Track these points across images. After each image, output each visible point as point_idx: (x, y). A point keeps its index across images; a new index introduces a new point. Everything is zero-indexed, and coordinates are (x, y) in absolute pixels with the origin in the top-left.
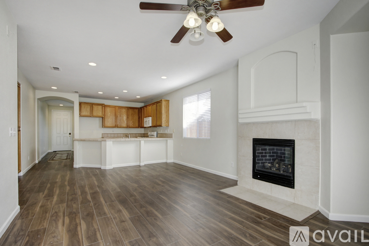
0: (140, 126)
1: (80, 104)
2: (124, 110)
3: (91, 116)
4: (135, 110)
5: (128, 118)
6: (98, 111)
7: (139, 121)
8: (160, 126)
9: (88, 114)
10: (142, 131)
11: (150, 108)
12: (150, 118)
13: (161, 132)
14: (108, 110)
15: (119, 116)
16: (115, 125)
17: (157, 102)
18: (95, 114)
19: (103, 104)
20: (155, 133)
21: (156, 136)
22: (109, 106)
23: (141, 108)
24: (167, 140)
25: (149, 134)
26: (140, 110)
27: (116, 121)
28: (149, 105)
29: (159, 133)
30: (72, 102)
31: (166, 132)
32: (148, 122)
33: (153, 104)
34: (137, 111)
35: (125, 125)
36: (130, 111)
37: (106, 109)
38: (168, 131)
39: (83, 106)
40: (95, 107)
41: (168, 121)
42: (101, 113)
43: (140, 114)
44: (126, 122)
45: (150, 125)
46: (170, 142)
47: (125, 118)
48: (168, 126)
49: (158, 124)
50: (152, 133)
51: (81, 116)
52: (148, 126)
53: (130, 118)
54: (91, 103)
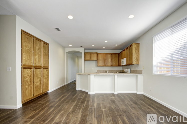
0: (119, 65)
1: (85, 53)
2: (109, 56)
3: (90, 60)
4: (116, 55)
5: (111, 60)
6: (94, 57)
7: (119, 62)
8: (132, 64)
9: (89, 59)
10: (121, 68)
11: (125, 52)
12: (125, 59)
13: (133, 69)
14: (100, 56)
15: (106, 59)
16: (104, 65)
17: (130, 47)
18: (92, 59)
19: (96, 53)
20: (129, 70)
21: (129, 72)
22: (100, 54)
23: (120, 53)
24: (137, 76)
25: (125, 70)
26: (119, 54)
27: (104, 63)
28: (124, 50)
29: (131, 69)
30: (81, 53)
31: (137, 69)
32: (124, 61)
33: (127, 49)
34: (117, 55)
35: (109, 64)
36: (113, 55)
37: (98, 56)
38: (139, 68)
39: (86, 54)
40: (92, 55)
41: (138, 60)
42: (95, 58)
43: (119, 57)
44: (110, 63)
45: (125, 64)
46: (140, 77)
47: (110, 60)
48: (138, 64)
49: (130, 63)
50: (127, 70)
51: (85, 60)
52: (124, 65)
53: (113, 60)
54: (90, 53)
